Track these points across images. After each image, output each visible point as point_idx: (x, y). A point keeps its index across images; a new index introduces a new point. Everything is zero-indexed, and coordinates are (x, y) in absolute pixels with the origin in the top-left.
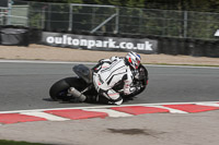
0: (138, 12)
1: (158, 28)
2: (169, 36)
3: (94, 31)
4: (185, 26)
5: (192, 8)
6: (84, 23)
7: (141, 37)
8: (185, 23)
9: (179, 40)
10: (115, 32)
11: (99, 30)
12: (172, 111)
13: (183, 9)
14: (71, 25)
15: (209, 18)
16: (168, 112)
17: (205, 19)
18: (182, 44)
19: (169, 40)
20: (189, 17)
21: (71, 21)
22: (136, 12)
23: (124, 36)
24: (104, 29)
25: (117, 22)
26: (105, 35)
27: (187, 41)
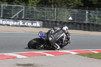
0: (33, 8)
1: (43, 16)
2: (48, 20)
3: (13, 17)
4: (55, 15)
5: (58, 7)
6: (8, 13)
7: (35, 20)
8: (55, 13)
9: (52, 22)
10: (23, 18)
11: (16, 17)
12: (47, 55)
13: (54, 7)
14: (2, 14)
15: (66, 11)
16: (45, 55)
17: (64, 12)
18: (54, 23)
19: (48, 21)
20: (57, 11)
21: (2, 12)
22: (33, 9)
23: (27, 20)
24: (18, 16)
25: (24, 13)
26: (18, 19)
27: (56, 22)
